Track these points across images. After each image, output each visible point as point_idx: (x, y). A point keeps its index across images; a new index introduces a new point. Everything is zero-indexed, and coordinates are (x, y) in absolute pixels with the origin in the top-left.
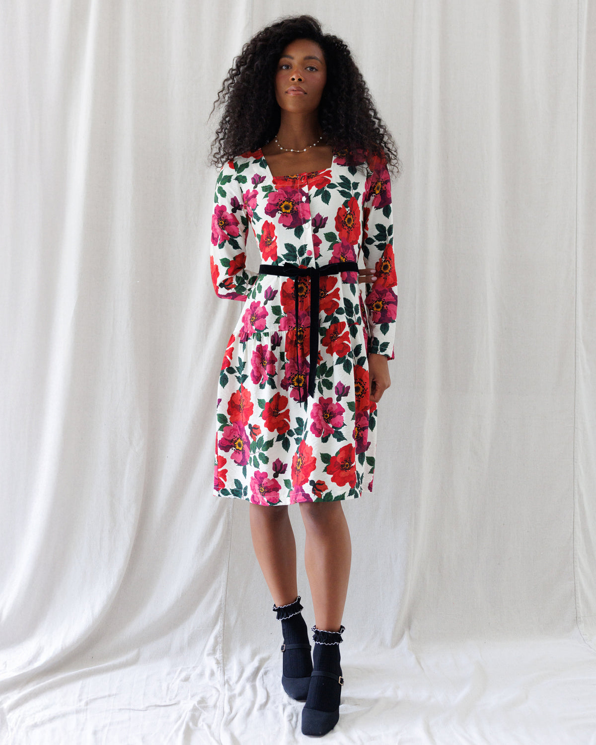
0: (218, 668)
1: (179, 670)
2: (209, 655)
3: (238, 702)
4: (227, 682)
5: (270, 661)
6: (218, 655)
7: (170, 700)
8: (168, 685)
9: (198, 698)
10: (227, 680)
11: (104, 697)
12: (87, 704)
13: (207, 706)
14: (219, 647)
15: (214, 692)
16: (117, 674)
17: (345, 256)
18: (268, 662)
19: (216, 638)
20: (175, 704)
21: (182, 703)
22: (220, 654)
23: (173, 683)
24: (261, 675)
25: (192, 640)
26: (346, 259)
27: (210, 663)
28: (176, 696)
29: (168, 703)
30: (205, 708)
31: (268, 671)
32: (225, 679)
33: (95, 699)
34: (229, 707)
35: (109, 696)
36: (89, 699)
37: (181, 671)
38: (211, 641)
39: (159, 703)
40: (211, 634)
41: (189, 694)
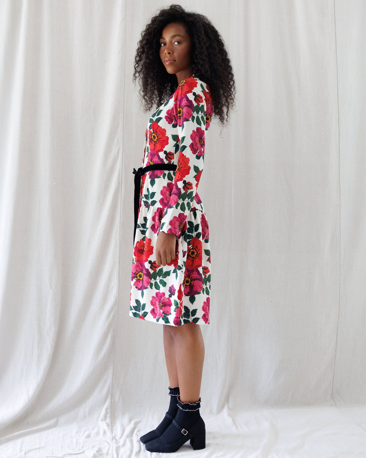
0: (108, 428)
1: (84, 430)
2: (102, 420)
3: (122, 451)
4: (114, 438)
5: (140, 423)
6: (108, 420)
7: (79, 450)
8: (77, 440)
9: (96, 449)
10: (114, 436)
11: (37, 449)
12: (25, 454)
13: (102, 454)
14: (109, 415)
15: (106, 444)
16: (45, 434)
17: (152, 161)
18: (139, 425)
19: (106, 410)
20: (82, 453)
21: (86, 452)
22: (109, 419)
23: (80, 440)
24: (136, 433)
25: (91, 411)
26: (153, 163)
27: (103, 426)
28: (82, 447)
29: (77, 452)
30: (101, 455)
31: (140, 430)
32: (113, 435)
33: (30, 451)
34: (116, 454)
35: (40, 448)
36: (27, 450)
37: (85, 431)
38: (103, 411)
39: (71, 452)
40: (103, 407)
41: (91, 446)
